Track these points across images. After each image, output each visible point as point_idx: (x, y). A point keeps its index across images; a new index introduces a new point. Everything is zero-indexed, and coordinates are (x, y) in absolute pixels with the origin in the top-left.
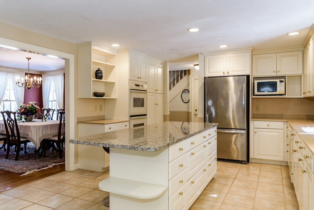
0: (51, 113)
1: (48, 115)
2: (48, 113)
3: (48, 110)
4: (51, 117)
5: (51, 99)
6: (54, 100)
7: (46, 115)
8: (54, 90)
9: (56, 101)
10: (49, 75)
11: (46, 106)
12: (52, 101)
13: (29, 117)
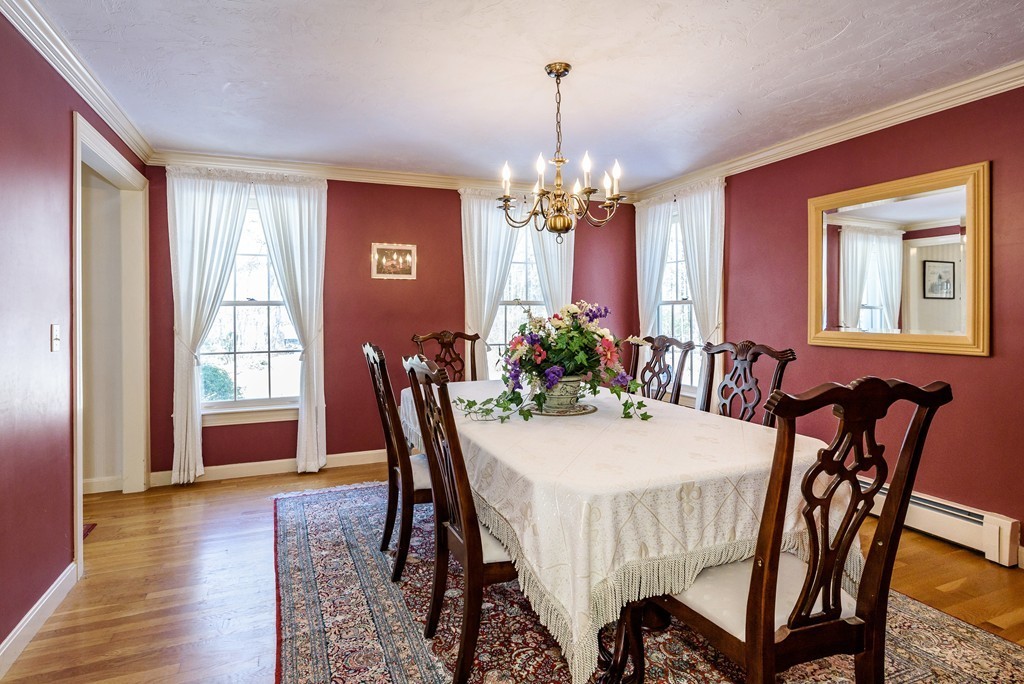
0: (671, 358)
1: (657, 369)
2: (658, 361)
3: (661, 346)
4: (673, 378)
5: (668, 294)
6: (680, 299)
7: (649, 367)
8: (681, 257)
9: (690, 303)
10: (662, 200)
11: (649, 323)
12: (673, 303)
13: (560, 385)
